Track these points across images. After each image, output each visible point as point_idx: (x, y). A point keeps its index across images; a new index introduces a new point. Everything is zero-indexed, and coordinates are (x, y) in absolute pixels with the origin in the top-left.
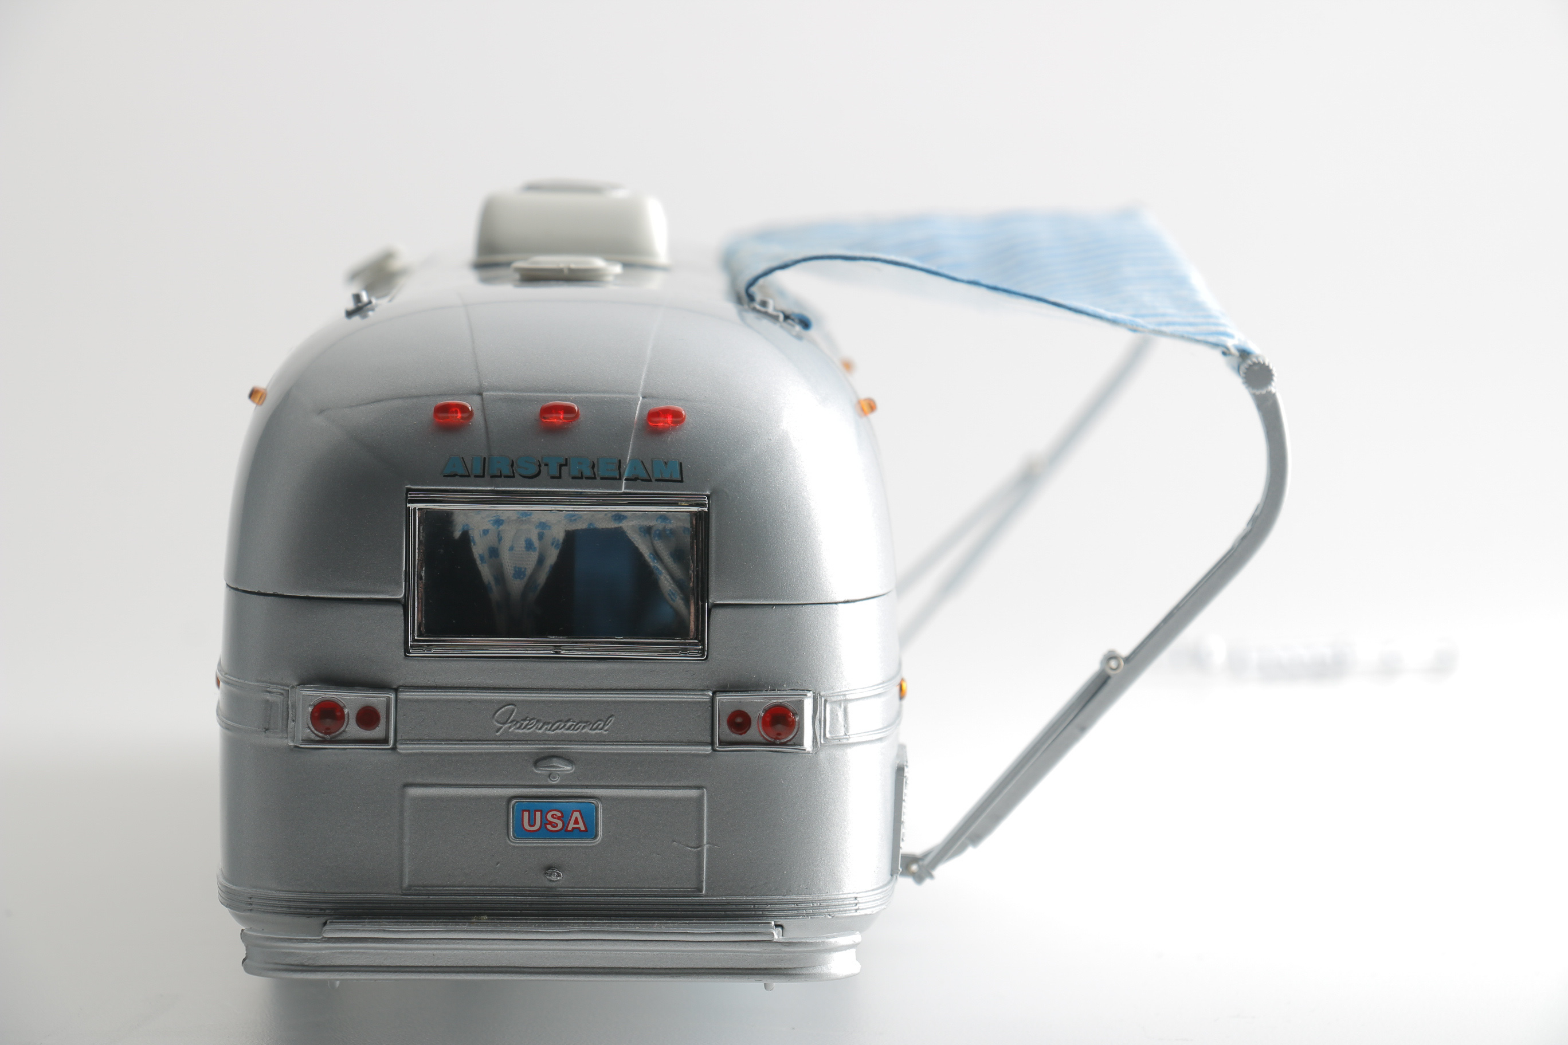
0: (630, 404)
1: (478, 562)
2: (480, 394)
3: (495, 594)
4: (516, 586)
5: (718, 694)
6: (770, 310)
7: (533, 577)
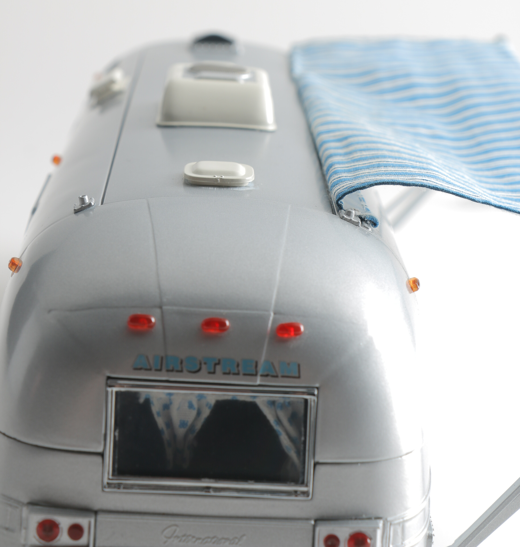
0: (264, 319)
1: (156, 416)
2: (161, 307)
3: (166, 435)
4: (181, 432)
5: (318, 522)
6: (353, 218)
7: (193, 426)
